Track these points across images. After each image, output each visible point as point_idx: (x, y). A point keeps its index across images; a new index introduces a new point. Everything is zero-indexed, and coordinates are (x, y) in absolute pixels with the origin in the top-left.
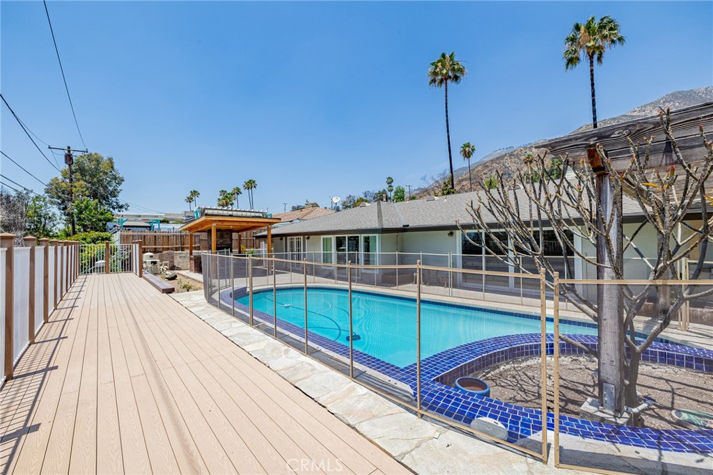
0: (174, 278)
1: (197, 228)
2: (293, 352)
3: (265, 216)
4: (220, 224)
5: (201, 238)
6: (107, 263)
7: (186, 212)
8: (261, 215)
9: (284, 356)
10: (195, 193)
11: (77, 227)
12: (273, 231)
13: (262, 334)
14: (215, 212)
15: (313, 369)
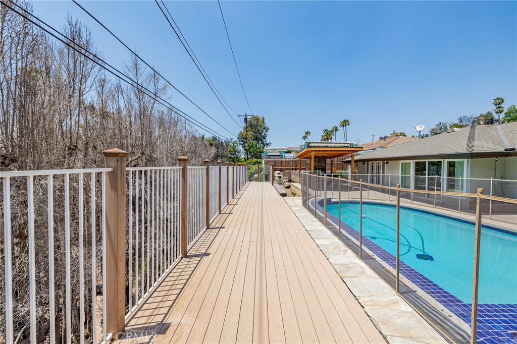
0: (289, 187)
1: (303, 156)
2: (350, 253)
3: (352, 146)
4: (317, 152)
5: (307, 162)
6: (258, 176)
7: (301, 146)
8: (349, 145)
9: (342, 255)
10: (308, 133)
11: (249, 156)
12: (356, 158)
13: (331, 234)
14: (320, 145)
15: (363, 272)
